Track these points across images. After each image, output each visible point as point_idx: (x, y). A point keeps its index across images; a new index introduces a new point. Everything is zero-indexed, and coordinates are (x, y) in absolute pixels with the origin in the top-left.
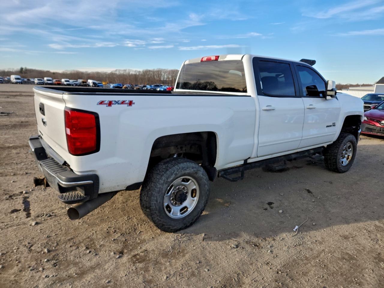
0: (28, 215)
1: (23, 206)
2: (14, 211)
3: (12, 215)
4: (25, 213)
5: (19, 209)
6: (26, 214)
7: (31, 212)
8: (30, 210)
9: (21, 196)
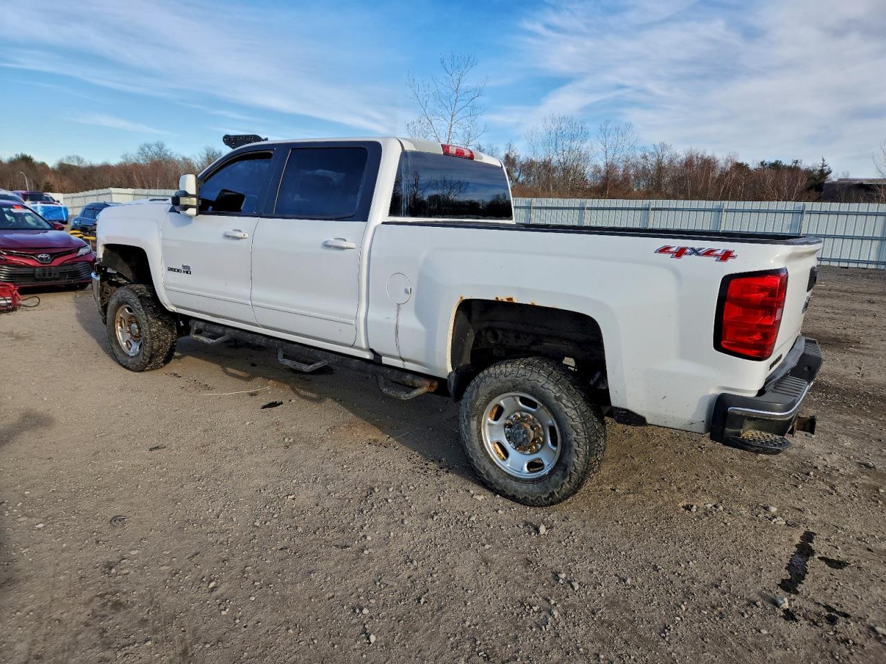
0: (808, 537)
1: (808, 563)
2: (839, 564)
3: (843, 557)
4: (814, 545)
5: (823, 563)
6: (811, 542)
7: (798, 541)
8: (796, 546)
9: (799, 601)
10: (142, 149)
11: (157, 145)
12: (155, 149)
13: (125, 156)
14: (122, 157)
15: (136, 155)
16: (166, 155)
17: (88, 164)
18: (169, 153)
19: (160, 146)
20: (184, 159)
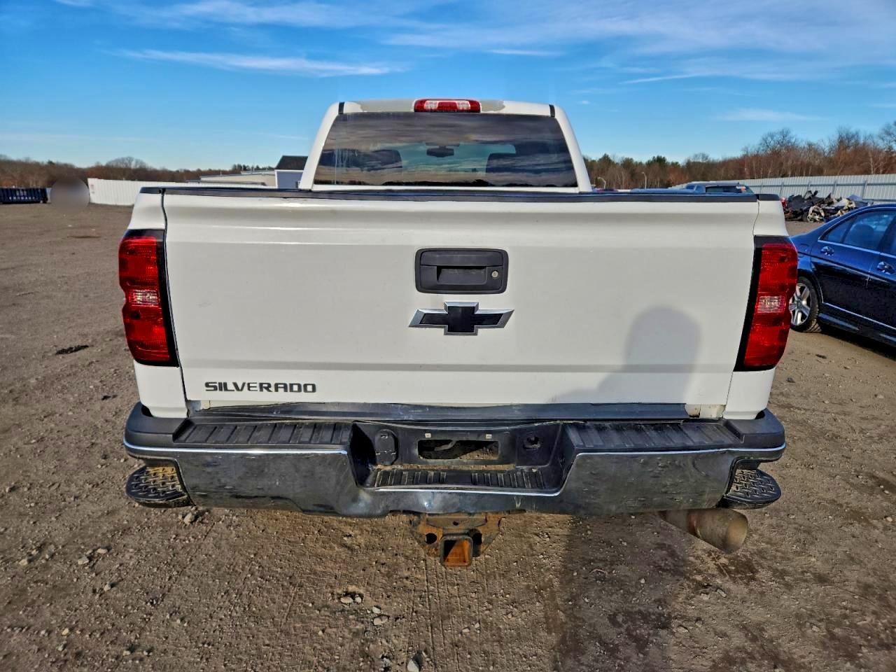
10: (765, 140)
11: (782, 133)
12: (778, 137)
13: (746, 149)
14: (744, 150)
15: (757, 147)
16: (789, 142)
17: (711, 160)
18: (793, 140)
19: (784, 134)
20: (810, 145)
